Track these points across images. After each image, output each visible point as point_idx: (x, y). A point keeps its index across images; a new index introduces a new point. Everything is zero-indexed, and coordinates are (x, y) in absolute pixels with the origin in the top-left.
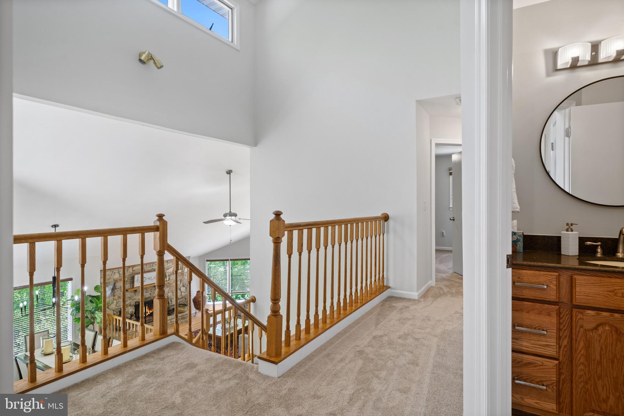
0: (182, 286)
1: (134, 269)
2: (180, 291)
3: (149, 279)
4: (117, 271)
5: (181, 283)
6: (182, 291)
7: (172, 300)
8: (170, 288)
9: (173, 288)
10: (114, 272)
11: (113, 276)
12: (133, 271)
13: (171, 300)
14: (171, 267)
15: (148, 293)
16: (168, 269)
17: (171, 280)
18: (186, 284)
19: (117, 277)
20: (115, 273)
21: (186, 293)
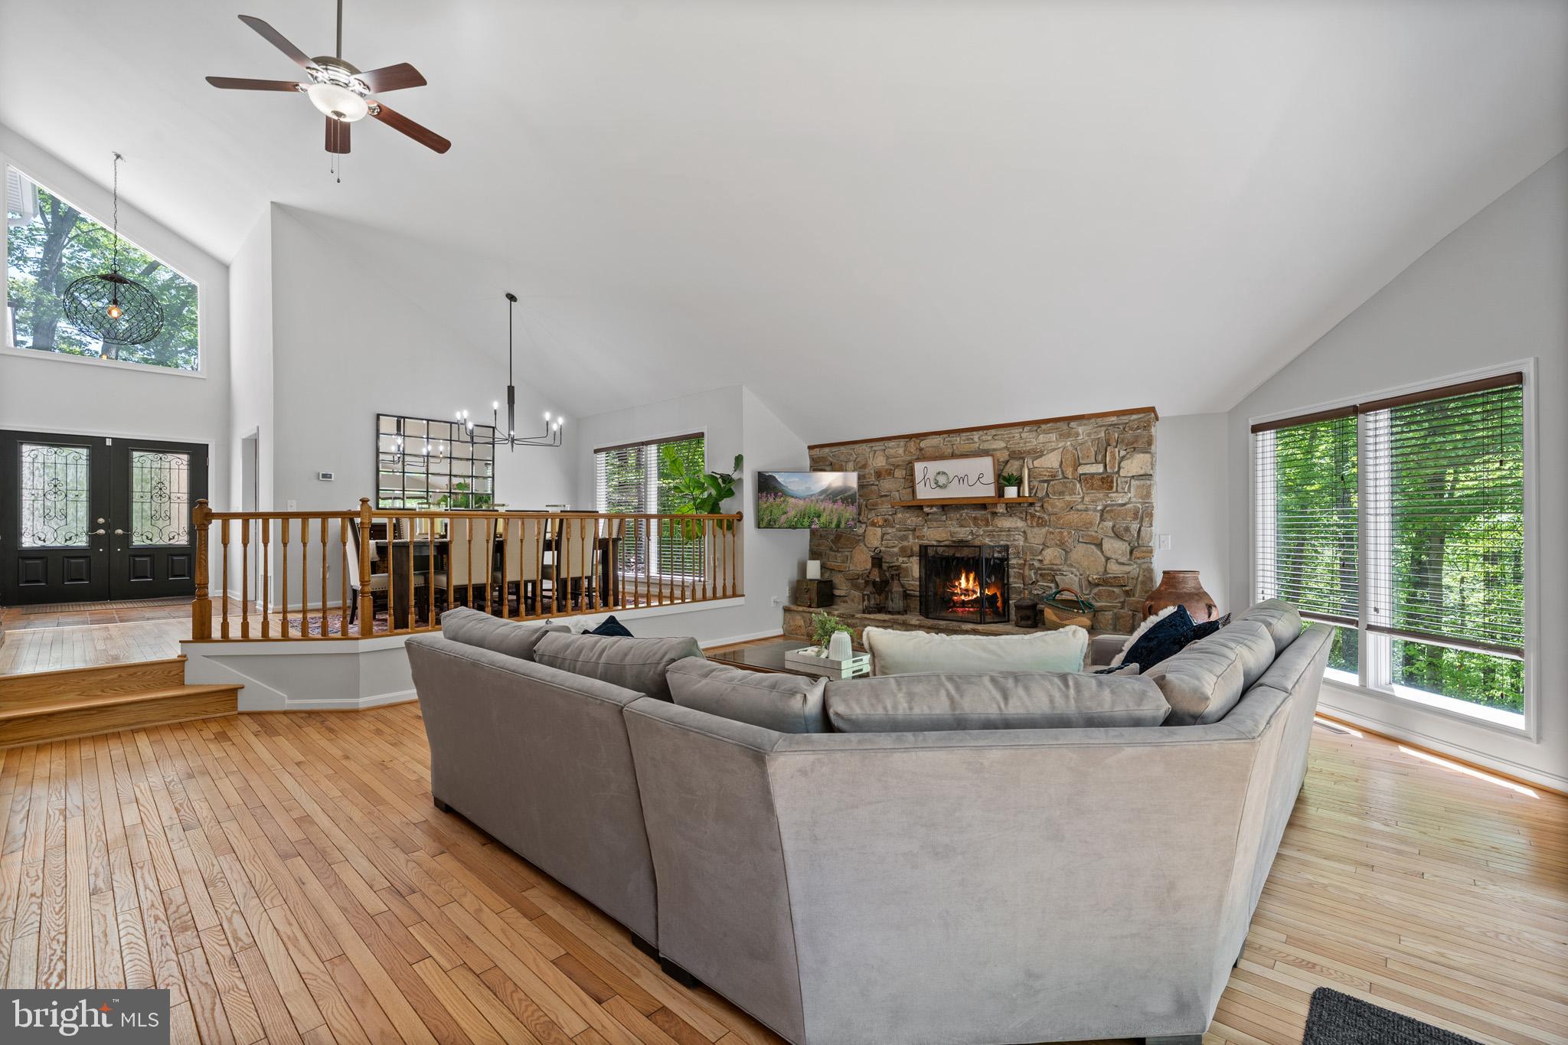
0: (1113, 535)
1: (923, 444)
2: (1102, 552)
3: (961, 480)
4: (880, 448)
5: (1102, 519)
6: (1108, 554)
7: (1058, 578)
8: (1051, 529)
9: (1065, 534)
10: (874, 448)
11: (871, 459)
12: (921, 449)
13: (1054, 576)
14: (1054, 450)
15: (963, 529)
16: (1041, 456)
17: (1051, 501)
18: (1127, 529)
19: (880, 465)
20: (875, 451)
21: (1127, 569)
